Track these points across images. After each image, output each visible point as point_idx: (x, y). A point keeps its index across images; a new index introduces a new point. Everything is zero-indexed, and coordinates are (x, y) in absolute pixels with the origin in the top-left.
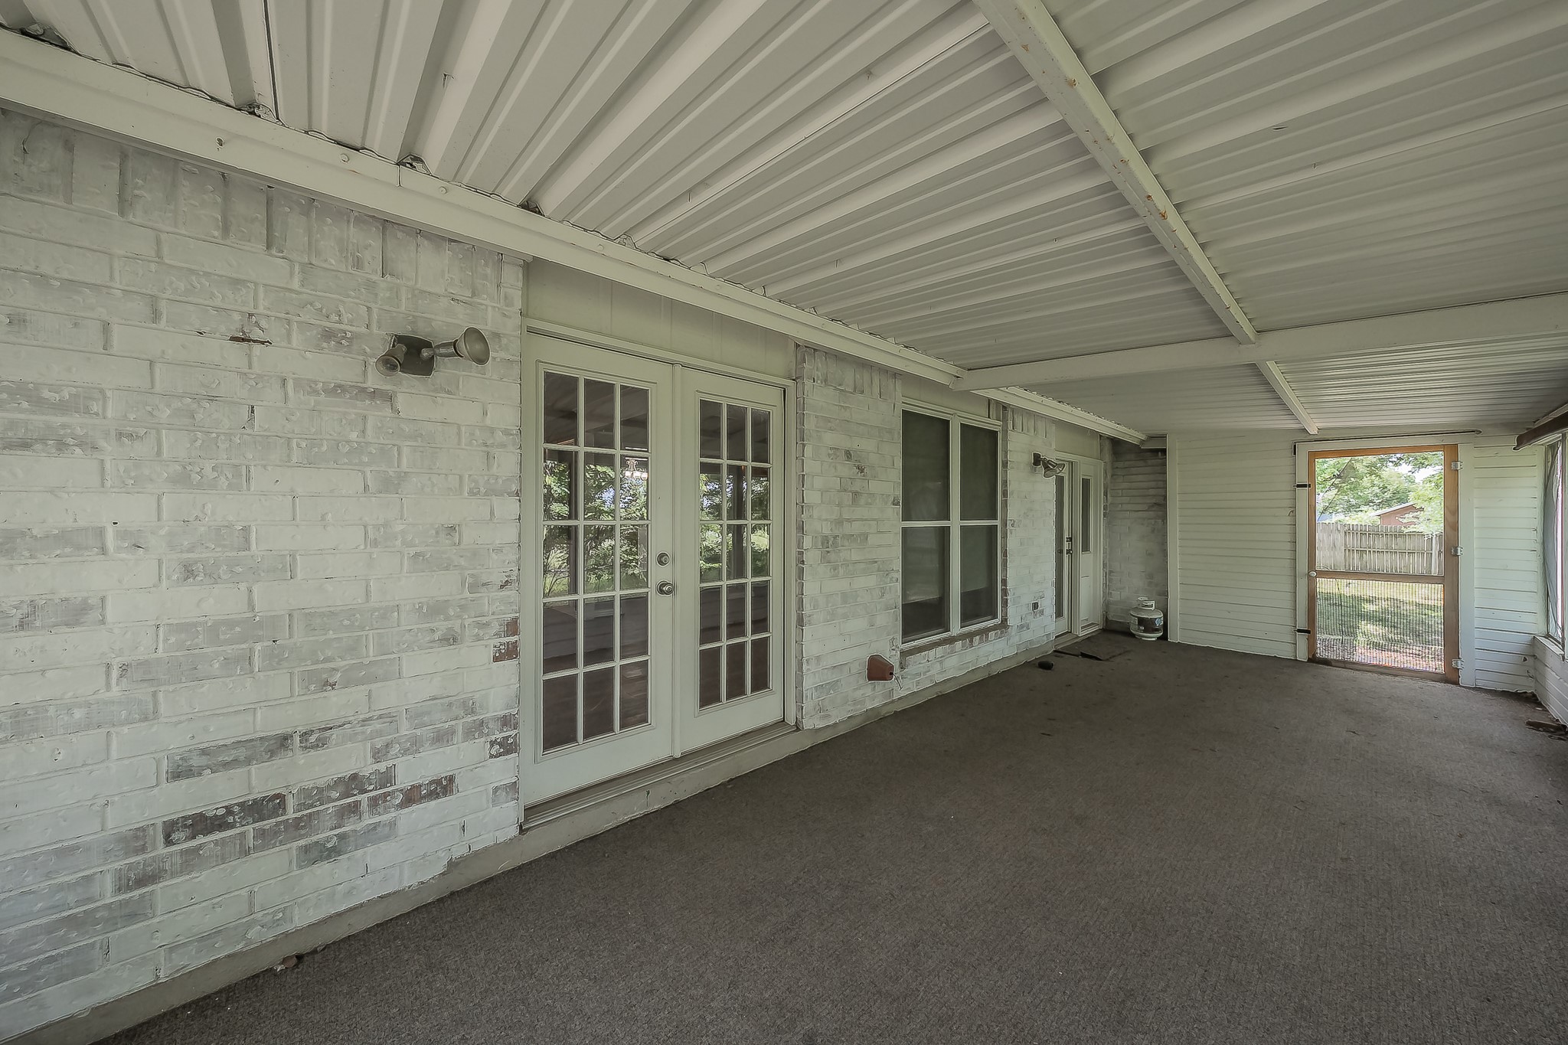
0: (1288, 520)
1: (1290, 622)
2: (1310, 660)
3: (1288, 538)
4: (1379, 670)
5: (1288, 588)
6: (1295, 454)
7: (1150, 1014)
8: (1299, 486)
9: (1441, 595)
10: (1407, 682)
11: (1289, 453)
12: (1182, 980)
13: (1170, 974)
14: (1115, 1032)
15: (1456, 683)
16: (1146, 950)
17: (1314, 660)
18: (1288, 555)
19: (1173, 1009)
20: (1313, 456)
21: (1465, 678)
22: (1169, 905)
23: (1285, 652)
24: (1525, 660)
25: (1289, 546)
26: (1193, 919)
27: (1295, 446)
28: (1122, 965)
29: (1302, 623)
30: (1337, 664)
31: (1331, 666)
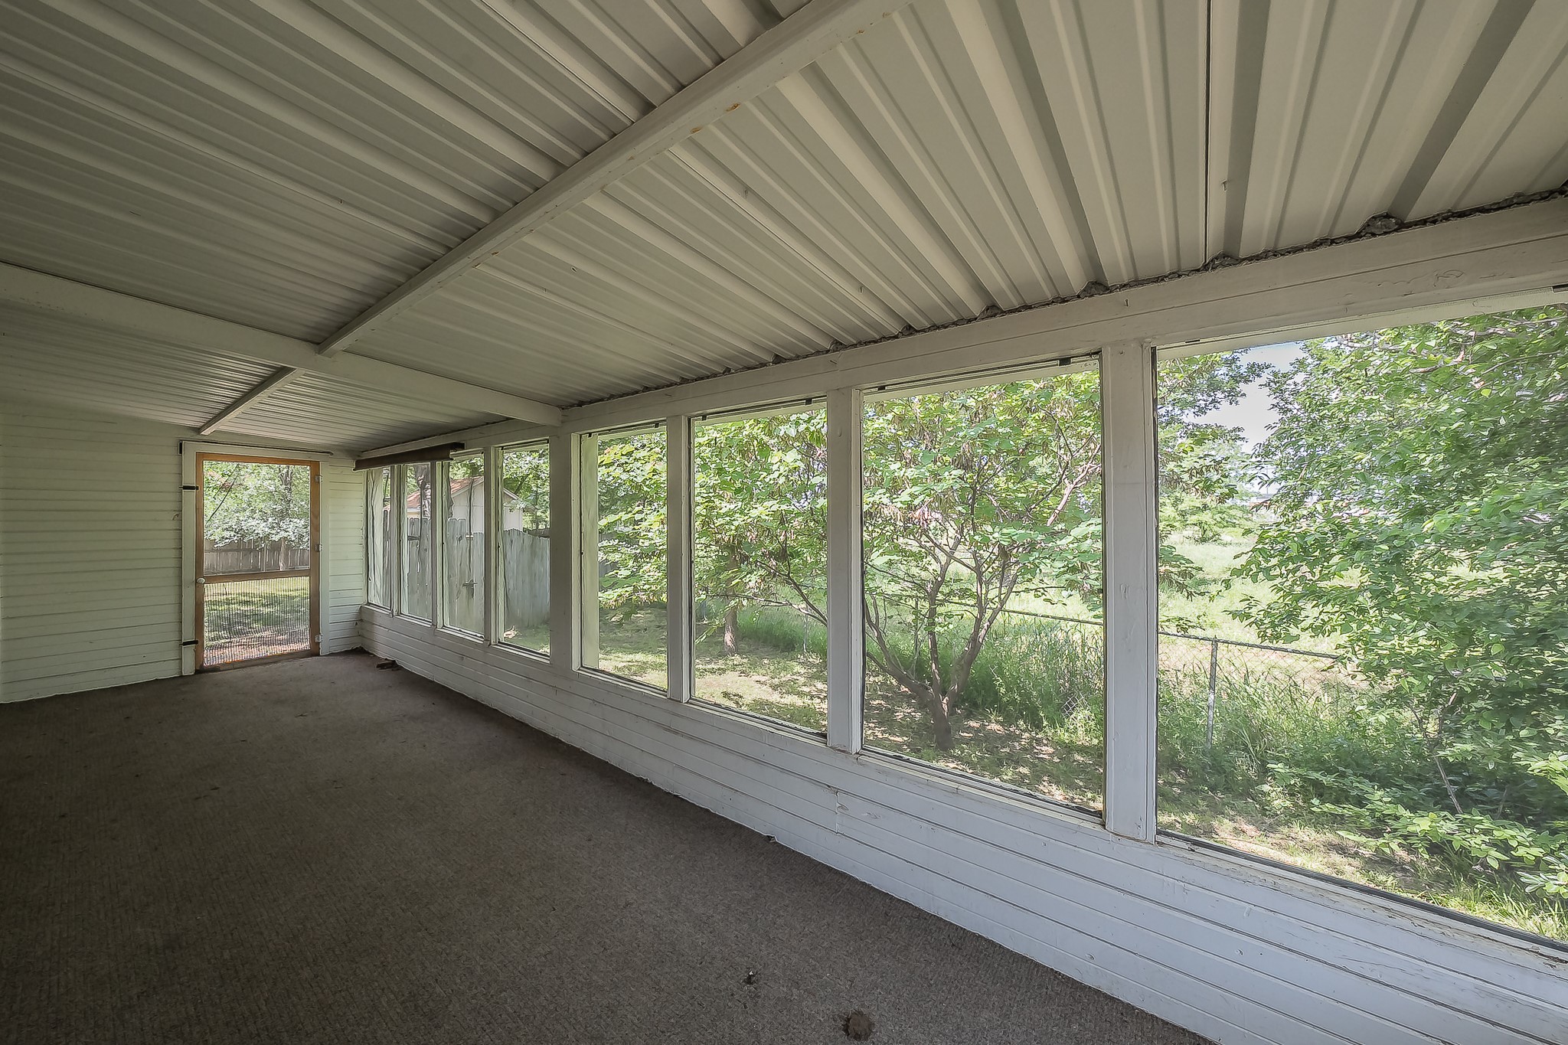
0: (173, 525)
1: (174, 637)
2: (197, 672)
3: (173, 544)
4: (262, 661)
5: (172, 598)
6: (181, 452)
7: (438, 990)
8: (185, 488)
9: (307, 586)
10: (288, 665)
11: (175, 450)
12: (424, 950)
13: (413, 956)
14: (437, 1027)
15: (318, 655)
16: (382, 963)
17: (201, 671)
18: (173, 563)
19: (442, 970)
20: (201, 457)
21: (324, 650)
22: (353, 920)
23: (168, 671)
24: (357, 624)
25: (173, 553)
26: (379, 911)
27: (181, 444)
28: (383, 990)
29: (189, 635)
30: (225, 668)
31: (220, 671)
